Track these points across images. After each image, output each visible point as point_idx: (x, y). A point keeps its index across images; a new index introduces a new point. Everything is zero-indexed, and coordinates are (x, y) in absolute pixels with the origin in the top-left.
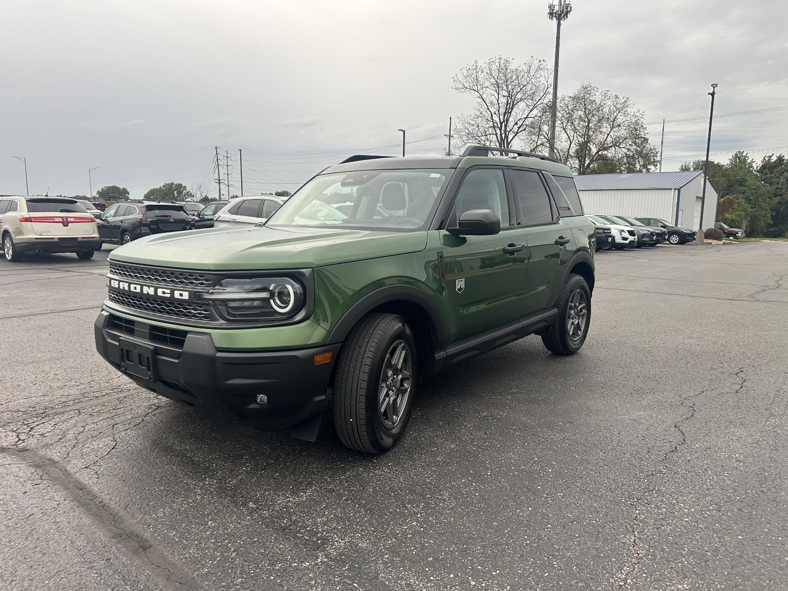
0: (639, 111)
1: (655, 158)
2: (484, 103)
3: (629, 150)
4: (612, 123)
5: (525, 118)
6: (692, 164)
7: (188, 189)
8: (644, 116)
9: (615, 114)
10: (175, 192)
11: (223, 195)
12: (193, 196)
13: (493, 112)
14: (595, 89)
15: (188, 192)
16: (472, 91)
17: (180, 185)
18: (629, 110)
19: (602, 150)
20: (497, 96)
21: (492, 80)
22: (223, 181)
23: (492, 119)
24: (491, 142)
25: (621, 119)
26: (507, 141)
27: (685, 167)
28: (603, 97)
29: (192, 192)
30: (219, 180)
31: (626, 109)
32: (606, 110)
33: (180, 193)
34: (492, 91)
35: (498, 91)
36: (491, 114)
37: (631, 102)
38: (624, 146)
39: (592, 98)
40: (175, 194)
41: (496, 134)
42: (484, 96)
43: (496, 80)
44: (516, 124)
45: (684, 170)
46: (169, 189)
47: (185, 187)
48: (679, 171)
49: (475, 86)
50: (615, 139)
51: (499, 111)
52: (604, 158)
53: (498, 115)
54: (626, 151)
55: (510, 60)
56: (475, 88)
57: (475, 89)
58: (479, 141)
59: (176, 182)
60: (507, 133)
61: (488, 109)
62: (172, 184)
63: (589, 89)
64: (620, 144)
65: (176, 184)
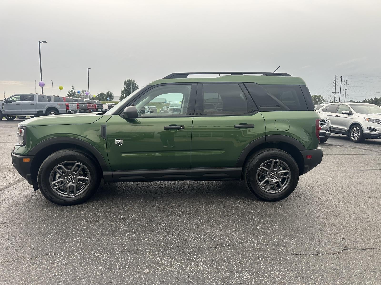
7: (324, 98)
10: (317, 99)
11: (336, 100)
12: (326, 101)
15: (323, 100)
17: (320, 96)
22: (337, 93)
29: (325, 99)
30: (335, 93)
33: (319, 100)
40: (317, 100)
46: (314, 98)
47: (322, 97)
59: (318, 95)
62: (316, 95)
65: (318, 96)
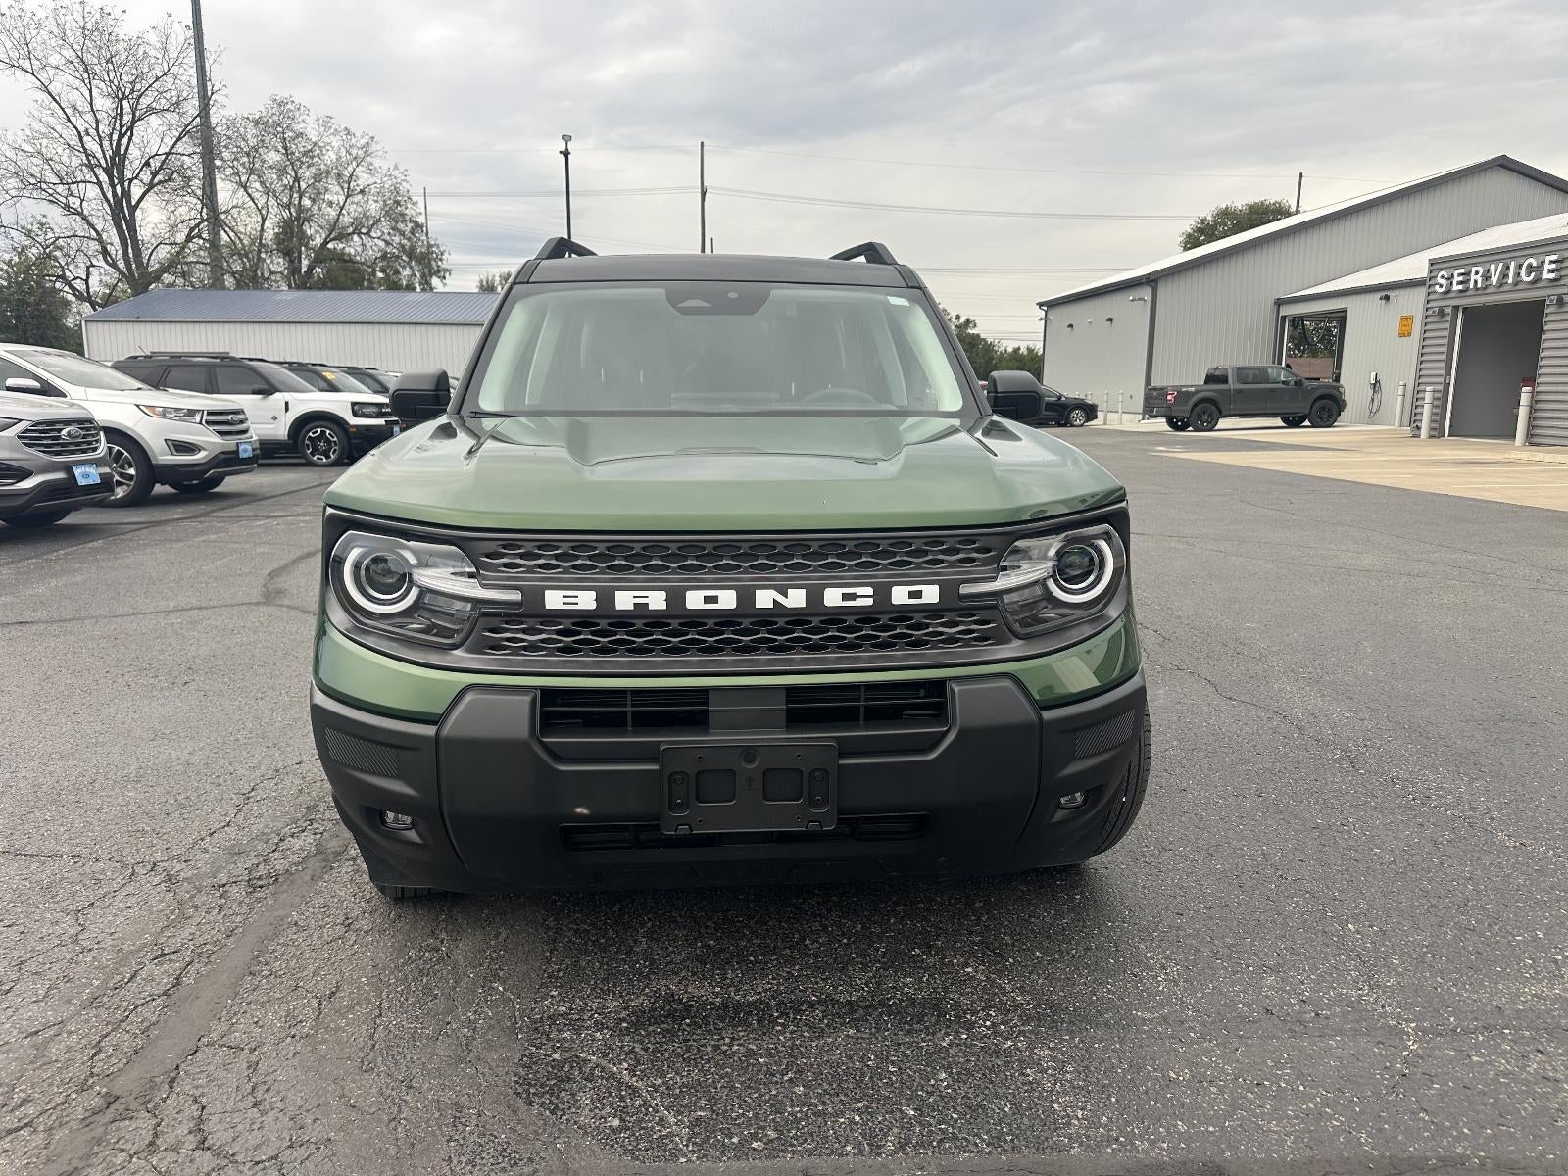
0: (396, 167)
1: (440, 263)
2: (57, 105)
3: (388, 243)
4: (346, 186)
5: (167, 154)
6: (497, 279)
8: (407, 178)
9: (350, 168)
13: (82, 129)
14: (302, 108)
16: (18, 72)
18: (377, 162)
19: (334, 239)
20: (87, 94)
21: (68, 53)
23: (83, 146)
24: (82, 201)
25: (363, 179)
26: (129, 202)
27: (487, 283)
28: (323, 129)
31: (369, 159)
32: (330, 156)
34: (71, 80)
35: (87, 82)
36: (79, 133)
37: (379, 147)
38: (380, 234)
39: (298, 128)
41: (99, 184)
42: (53, 88)
43: (80, 54)
44: (147, 164)
45: (486, 290)
48: (476, 290)
49: (25, 60)
50: (356, 219)
51: (97, 130)
52: (341, 258)
53: (97, 138)
54: (382, 244)
55: (117, 13)
56: (27, 65)
57: (24, 66)
58: (51, 195)
60: (127, 184)
61: (69, 120)
63: (289, 106)
64: (370, 231)
